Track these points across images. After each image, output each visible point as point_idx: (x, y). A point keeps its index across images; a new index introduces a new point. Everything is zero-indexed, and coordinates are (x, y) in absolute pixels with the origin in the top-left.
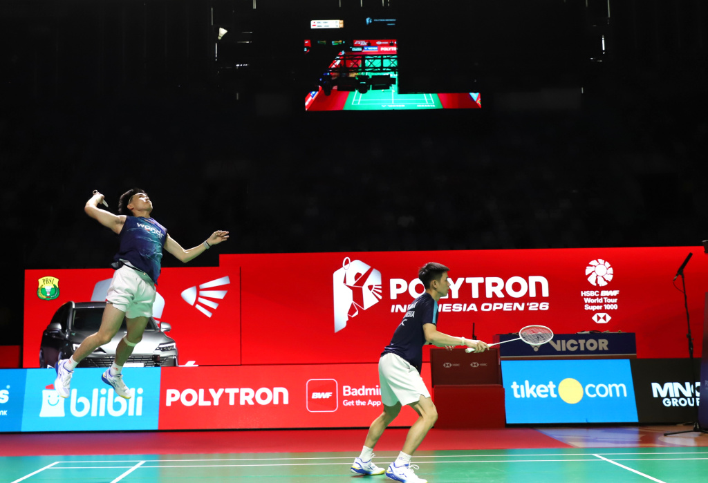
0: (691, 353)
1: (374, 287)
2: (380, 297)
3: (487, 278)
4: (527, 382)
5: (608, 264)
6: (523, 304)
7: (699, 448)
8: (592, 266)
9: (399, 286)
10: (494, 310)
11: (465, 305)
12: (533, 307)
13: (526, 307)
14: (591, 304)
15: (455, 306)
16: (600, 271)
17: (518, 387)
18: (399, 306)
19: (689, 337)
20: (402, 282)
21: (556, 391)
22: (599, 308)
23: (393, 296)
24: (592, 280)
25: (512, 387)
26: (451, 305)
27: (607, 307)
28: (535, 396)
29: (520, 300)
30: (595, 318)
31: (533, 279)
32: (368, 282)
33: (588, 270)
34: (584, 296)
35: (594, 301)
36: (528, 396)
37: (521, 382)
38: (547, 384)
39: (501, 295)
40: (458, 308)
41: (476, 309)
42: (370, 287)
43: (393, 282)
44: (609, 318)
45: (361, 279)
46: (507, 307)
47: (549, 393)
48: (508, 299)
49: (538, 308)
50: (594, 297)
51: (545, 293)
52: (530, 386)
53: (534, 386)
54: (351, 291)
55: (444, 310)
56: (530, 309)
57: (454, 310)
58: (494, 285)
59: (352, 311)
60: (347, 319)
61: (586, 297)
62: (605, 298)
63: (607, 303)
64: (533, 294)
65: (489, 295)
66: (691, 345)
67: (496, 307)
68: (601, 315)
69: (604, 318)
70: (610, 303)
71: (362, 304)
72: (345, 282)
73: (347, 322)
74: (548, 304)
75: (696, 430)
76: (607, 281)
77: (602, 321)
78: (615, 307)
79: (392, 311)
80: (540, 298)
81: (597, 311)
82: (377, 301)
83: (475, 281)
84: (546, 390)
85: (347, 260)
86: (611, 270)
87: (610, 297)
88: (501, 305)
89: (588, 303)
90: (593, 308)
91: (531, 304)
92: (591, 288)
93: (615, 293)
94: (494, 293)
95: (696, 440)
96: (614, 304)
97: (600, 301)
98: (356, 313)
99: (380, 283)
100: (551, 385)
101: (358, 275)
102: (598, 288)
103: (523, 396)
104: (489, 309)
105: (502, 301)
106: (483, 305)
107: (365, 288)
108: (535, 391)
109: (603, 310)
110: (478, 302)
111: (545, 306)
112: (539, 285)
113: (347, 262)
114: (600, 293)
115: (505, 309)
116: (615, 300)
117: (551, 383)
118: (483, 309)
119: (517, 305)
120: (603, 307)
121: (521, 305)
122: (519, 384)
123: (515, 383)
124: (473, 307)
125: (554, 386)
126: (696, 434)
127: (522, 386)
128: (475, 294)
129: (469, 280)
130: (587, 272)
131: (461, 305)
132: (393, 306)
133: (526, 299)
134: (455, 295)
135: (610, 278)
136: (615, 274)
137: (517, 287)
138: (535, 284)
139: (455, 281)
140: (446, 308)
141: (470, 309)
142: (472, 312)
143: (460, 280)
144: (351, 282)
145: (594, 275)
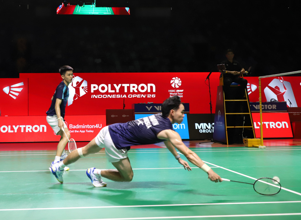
0: (211, 110)
2: (87, 92)
3: (131, 84)
5: (179, 79)
6: (145, 95)
7: (213, 148)
8: (173, 80)
9: (94, 87)
10: (133, 97)
11: (122, 95)
12: (149, 96)
13: (146, 96)
15: (117, 96)
16: (176, 82)
18: (94, 95)
19: (211, 104)
20: (96, 86)
23: (92, 91)
24: (173, 86)
31: (149, 85)
32: (82, 85)
33: (172, 82)
35: (173, 94)
39: (136, 91)
40: (118, 96)
41: (126, 97)
42: (83, 88)
43: (92, 86)
45: (79, 84)
46: (138, 96)
49: (151, 96)
50: (174, 92)
51: (154, 91)
54: (75, 89)
55: (113, 97)
56: (148, 97)
58: (134, 88)
59: (75, 97)
60: (73, 101)
61: (171, 92)
62: (178, 93)
63: (179, 95)
64: (149, 91)
65: (131, 91)
66: (211, 107)
70: (180, 95)
72: (72, 85)
73: (73, 102)
74: (155, 95)
75: (212, 141)
76: (179, 86)
78: (182, 96)
79: (92, 97)
80: (152, 92)
82: (85, 93)
83: (126, 86)
85: (73, 76)
87: (180, 92)
88: (136, 95)
89: (171, 95)
91: (148, 95)
92: (172, 88)
93: (182, 91)
94: (133, 90)
95: (212, 145)
98: (77, 98)
99: (87, 86)
101: (78, 82)
102: (175, 89)
104: (131, 97)
106: (129, 95)
107: (81, 88)
110: (127, 94)
111: (154, 96)
112: (151, 87)
114: (176, 91)
116: (182, 94)
118: (129, 97)
119: (142, 95)
121: (144, 96)
124: (125, 96)
126: (212, 143)
128: (126, 91)
129: (123, 85)
131: (120, 95)
132: (92, 95)
133: (146, 93)
134: (118, 91)
135: (180, 84)
136: (182, 83)
137: (143, 88)
138: (150, 87)
139: (117, 86)
140: (114, 96)
141: (123, 97)
142: (124, 98)
143: (120, 85)
144: (75, 85)
145: (174, 83)
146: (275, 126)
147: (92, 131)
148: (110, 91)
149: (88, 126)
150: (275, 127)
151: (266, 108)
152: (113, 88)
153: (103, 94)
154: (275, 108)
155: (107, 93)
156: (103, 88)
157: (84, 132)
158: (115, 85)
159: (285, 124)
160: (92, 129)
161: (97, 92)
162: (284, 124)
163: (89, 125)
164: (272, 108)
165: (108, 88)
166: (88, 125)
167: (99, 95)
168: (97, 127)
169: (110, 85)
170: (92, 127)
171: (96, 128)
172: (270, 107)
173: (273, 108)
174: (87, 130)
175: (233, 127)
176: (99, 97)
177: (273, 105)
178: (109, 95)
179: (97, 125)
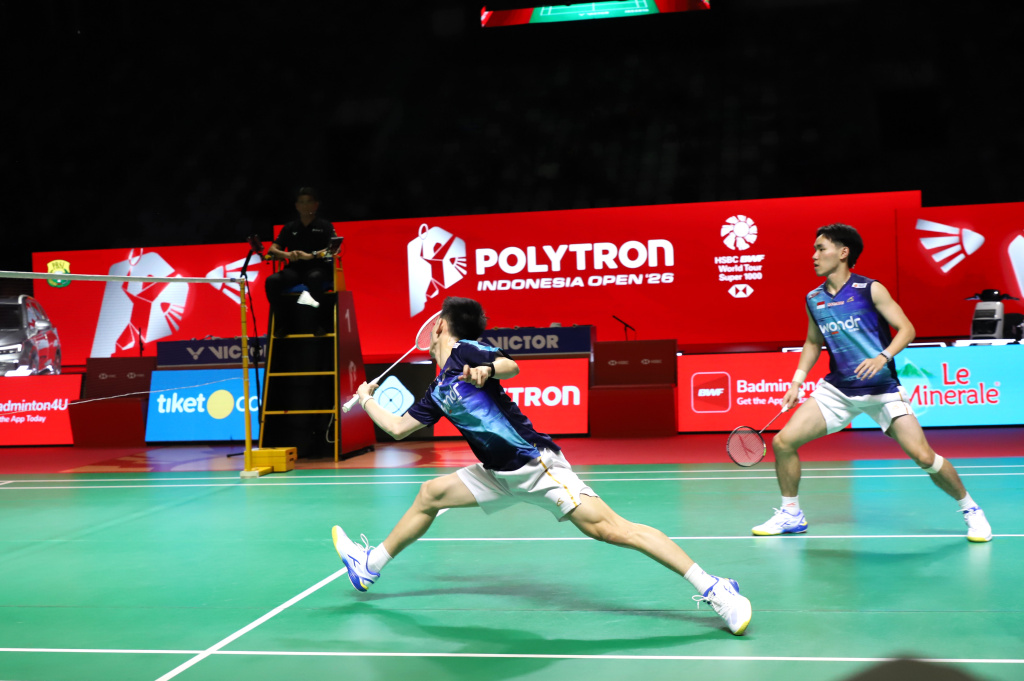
1: (457, 260)
2: (465, 272)
3: (596, 245)
4: (175, 395)
5: (750, 221)
6: (641, 276)
8: (729, 224)
9: (487, 258)
10: (605, 284)
11: (569, 279)
12: (653, 279)
13: (645, 280)
14: (727, 274)
15: (556, 280)
16: (740, 230)
17: (164, 400)
18: (487, 283)
20: (491, 252)
21: (205, 405)
22: (738, 278)
23: (480, 271)
24: (729, 243)
25: (159, 400)
26: (550, 279)
27: (748, 277)
28: (181, 410)
29: (637, 271)
30: (732, 291)
31: (654, 244)
32: (450, 254)
33: (725, 230)
34: (719, 264)
35: (731, 269)
36: (174, 411)
37: (168, 395)
38: (196, 396)
39: (613, 265)
40: (559, 283)
41: (581, 284)
42: (452, 260)
43: (480, 253)
44: (750, 291)
45: (441, 251)
46: (620, 280)
47: (196, 407)
48: (622, 270)
49: (660, 280)
50: (732, 265)
51: (669, 261)
52: (178, 399)
53: (182, 400)
54: (429, 266)
55: (543, 286)
56: (650, 281)
57: (555, 286)
58: (605, 253)
59: (431, 290)
60: (425, 300)
61: (722, 264)
62: (746, 266)
63: (748, 272)
64: (653, 263)
65: (598, 266)
67: (606, 280)
68: (741, 287)
69: (745, 291)
70: (752, 272)
71: (442, 282)
72: (422, 255)
73: (426, 304)
74: (672, 274)
76: (749, 243)
77: (741, 295)
78: (759, 276)
79: (479, 289)
80: (661, 268)
81: (735, 282)
82: (461, 277)
83: (580, 249)
84: (194, 404)
85: (424, 228)
86: (755, 229)
87: (752, 264)
88: (613, 277)
89: (723, 273)
90: (731, 278)
91: (652, 275)
92: (728, 252)
93: (760, 258)
94: (604, 264)
96: (757, 272)
97: (740, 269)
98: (436, 293)
99: (464, 255)
100: (201, 398)
101: (437, 246)
102: (738, 253)
103: (168, 411)
104: (598, 284)
105: (614, 272)
106: (591, 279)
107: (446, 261)
108: (182, 405)
109: (744, 281)
110: (585, 275)
111: (668, 278)
112: (661, 252)
113: (424, 230)
114: (739, 259)
115: (618, 283)
116: (759, 268)
117: (201, 395)
118: (590, 283)
119: (633, 277)
120: (743, 278)
121: (638, 277)
122: (166, 397)
123: (162, 396)
124: (578, 282)
125: (204, 399)
127: (169, 400)
128: (581, 265)
129: (573, 248)
130: (723, 234)
131: (563, 279)
132: (480, 283)
133: (645, 269)
134: (556, 267)
135: (753, 239)
136: (759, 234)
137: (633, 254)
138: (656, 250)
139: (555, 249)
140: (544, 283)
141: (574, 284)
142: (577, 287)
143: (562, 249)
144: (430, 254)
145: (732, 236)
146: (540, 400)
147: (42, 419)
148: (534, 268)
149: (34, 406)
150: (537, 404)
151: (527, 347)
152: (542, 258)
153: (511, 277)
154: (556, 346)
155: (524, 274)
156: (512, 260)
157: (21, 420)
158: (548, 249)
159: (571, 394)
160: (41, 413)
161: (494, 273)
162: (568, 394)
163: (37, 402)
164: (546, 345)
165: (527, 258)
166: (34, 402)
167: (501, 282)
168: (55, 408)
169: (532, 250)
170: (44, 406)
171: (52, 410)
172: (539, 342)
173: (549, 346)
174: (28, 416)
175: (282, 412)
176: (500, 288)
177: (549, 337)
178: (530, 282)
179: (56, 401)
